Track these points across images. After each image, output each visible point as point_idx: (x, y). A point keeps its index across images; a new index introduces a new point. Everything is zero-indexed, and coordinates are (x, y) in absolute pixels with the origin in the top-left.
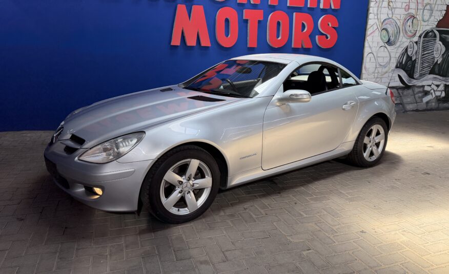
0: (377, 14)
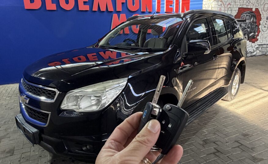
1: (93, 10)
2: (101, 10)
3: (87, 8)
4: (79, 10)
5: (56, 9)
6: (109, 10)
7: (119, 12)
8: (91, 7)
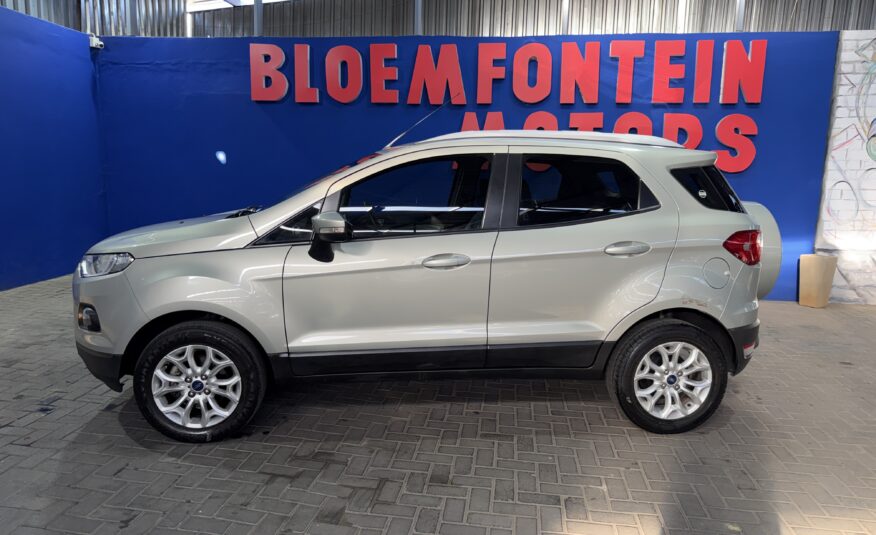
0: (857, 108)
1: (408, 102)
2: (432, 102)
3: (394, 96)
4: (373, 101)
5: (318, 101)
6: (454, 102)
7: (486, 107)
8: (404, 95)
